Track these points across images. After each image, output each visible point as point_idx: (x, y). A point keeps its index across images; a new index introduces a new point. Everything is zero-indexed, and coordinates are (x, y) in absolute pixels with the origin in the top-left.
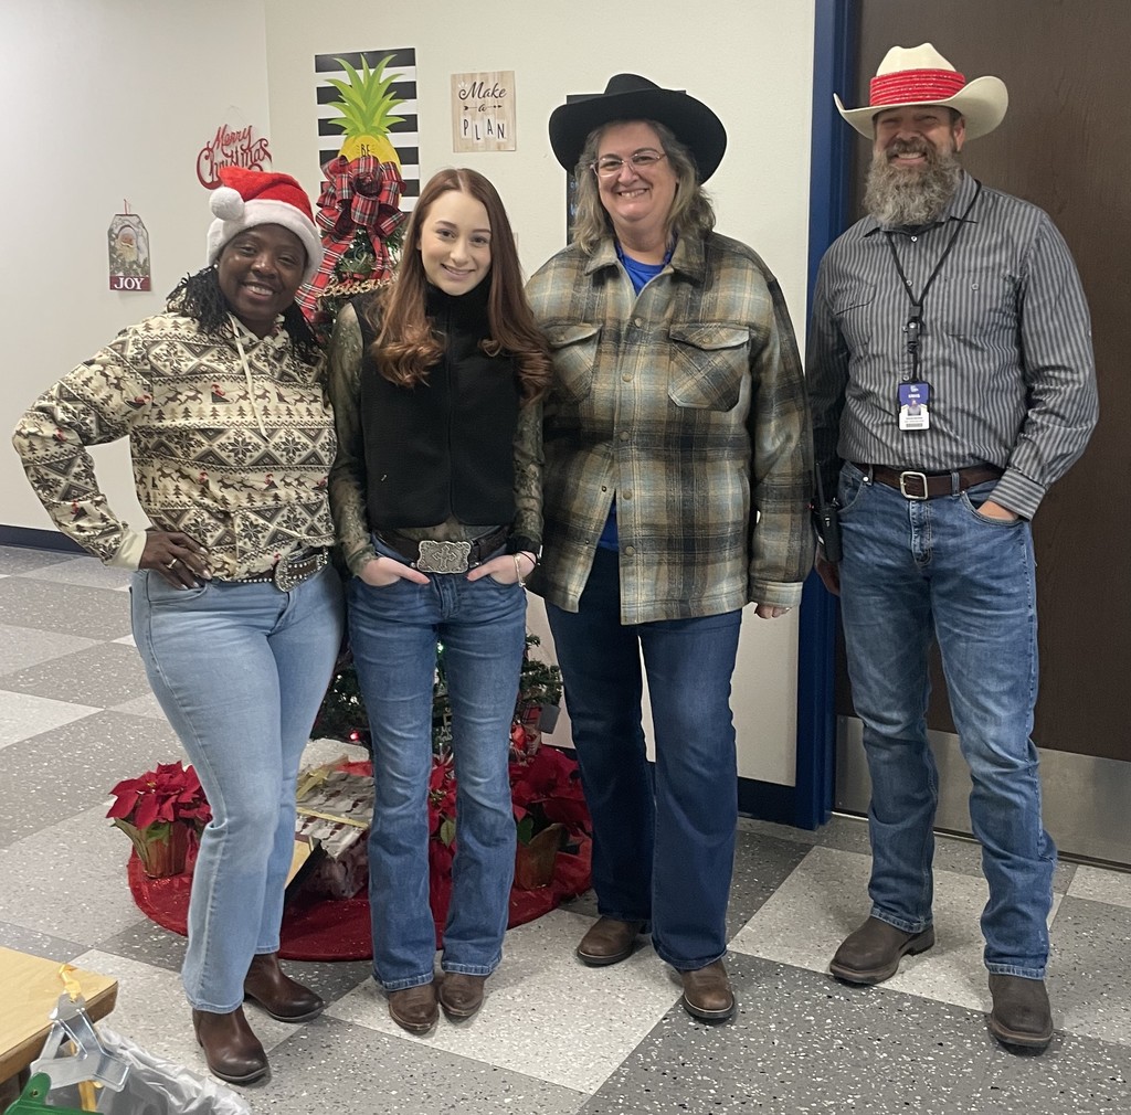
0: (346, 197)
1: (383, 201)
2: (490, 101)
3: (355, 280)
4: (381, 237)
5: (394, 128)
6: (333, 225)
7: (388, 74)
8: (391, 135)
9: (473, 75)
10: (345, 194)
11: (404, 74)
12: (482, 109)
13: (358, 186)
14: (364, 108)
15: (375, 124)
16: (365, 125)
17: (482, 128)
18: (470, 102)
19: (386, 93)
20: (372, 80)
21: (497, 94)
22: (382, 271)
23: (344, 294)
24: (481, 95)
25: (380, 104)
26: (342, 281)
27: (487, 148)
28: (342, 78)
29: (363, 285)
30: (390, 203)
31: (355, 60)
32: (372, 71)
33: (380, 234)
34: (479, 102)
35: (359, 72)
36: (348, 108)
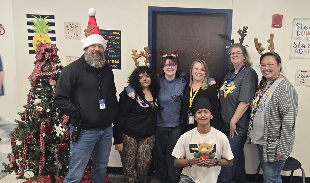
0: (44, 53)
1: (54, 54)
2: (74, 28)
3: (47, 72)
4: (53, 62)
5: (49, 32)
6: (40, 59)
7: (47, 20)
8: (48, 34)
9: (70, 23)
10: (43, 52)
11: (51, 21)
12: (72, 30)
13: (47, 50)
14: (40, 27)
15: (44, 31)
16: (41, 31)
17: (73, 35)
18: (69, 28)
19: (47, 24)
20: (42, 21)
21: (76, 27)
22: (54, 70)
23: (44, 75)
24: (72, 27)
25: (45, 27)
26: (43, 72)
27: (74, 38)
28: (34, 20)
29: (49, 73)
30: (55, 54)
31: (38, 16)
32: (43, 19)
33: (53, 61)
34: (72, 29)
35: (39, 19)
36: (36, 27)
